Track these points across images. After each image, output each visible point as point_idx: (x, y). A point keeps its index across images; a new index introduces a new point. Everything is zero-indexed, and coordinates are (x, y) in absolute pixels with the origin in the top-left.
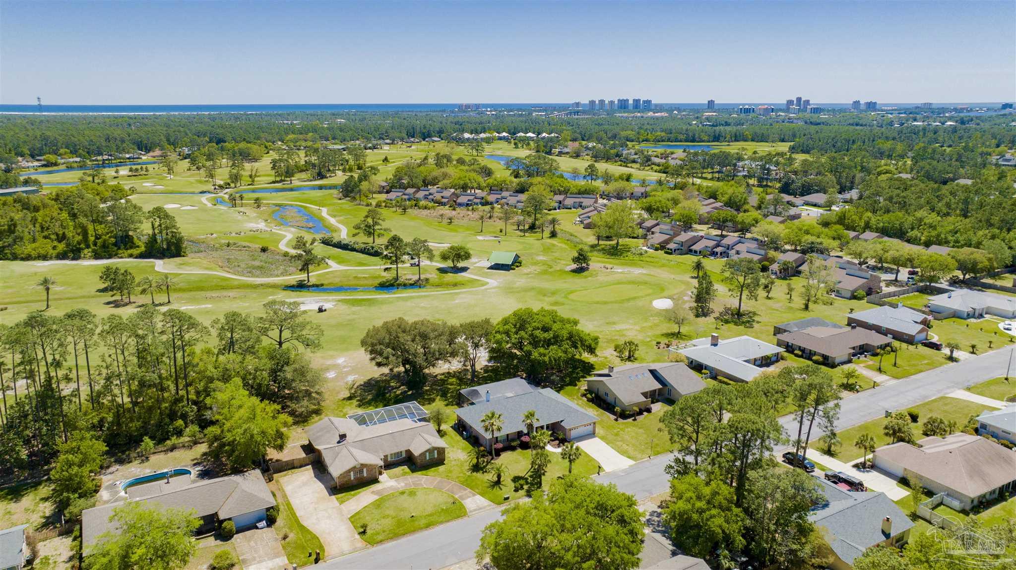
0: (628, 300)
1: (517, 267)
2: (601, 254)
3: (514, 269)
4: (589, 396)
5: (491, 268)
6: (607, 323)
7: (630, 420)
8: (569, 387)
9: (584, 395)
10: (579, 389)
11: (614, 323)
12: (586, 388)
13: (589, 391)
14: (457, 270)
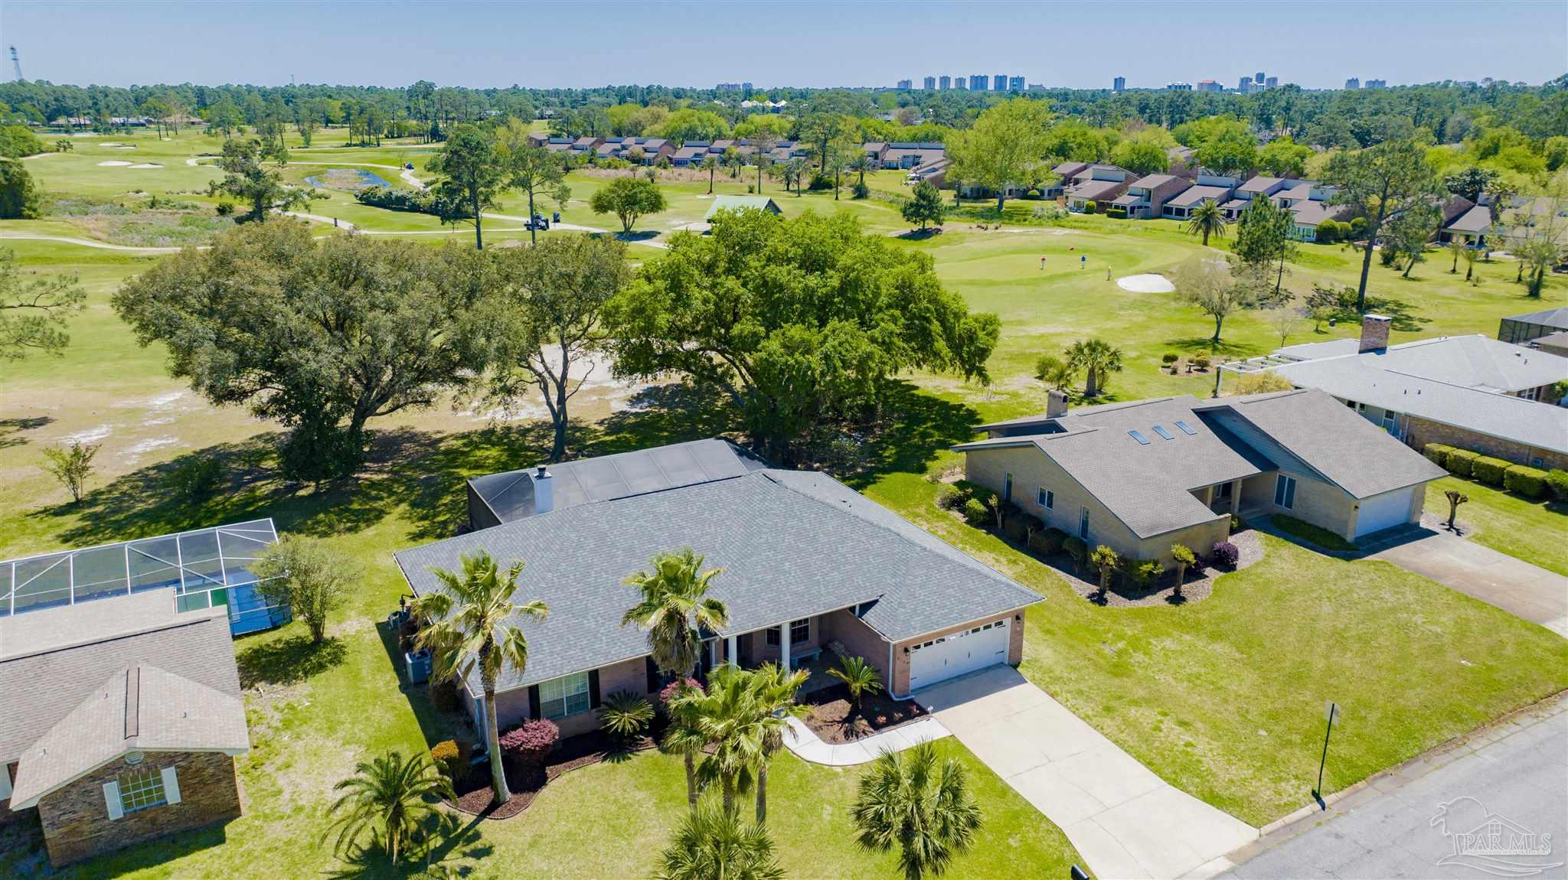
0: (1050, 279)
2: (964, 218)
4: (974, 504)
7: (1158, 600)
8: (898, 477)
9: (956, 503)
10: (935, 481)
12: (963, 478)
13: (974, 486)
14: (629, 235)
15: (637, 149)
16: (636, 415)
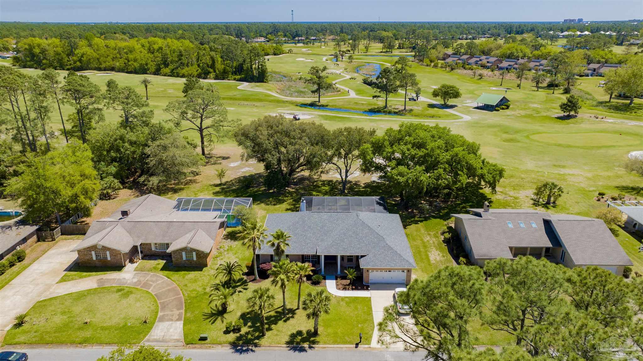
0: (600, 147)
1: (503, 109)
2: (605, 109)
3: (498, 110)
4: (448, 235)
5: (478, 108)
6: (555, 166)
9: (445, 233)
10: (446, 224)
11: (564, 167)
12: (452, 226)
13: (453, 229)
14: (445, 106)
15: (484, 62)
16: (378, 183)
